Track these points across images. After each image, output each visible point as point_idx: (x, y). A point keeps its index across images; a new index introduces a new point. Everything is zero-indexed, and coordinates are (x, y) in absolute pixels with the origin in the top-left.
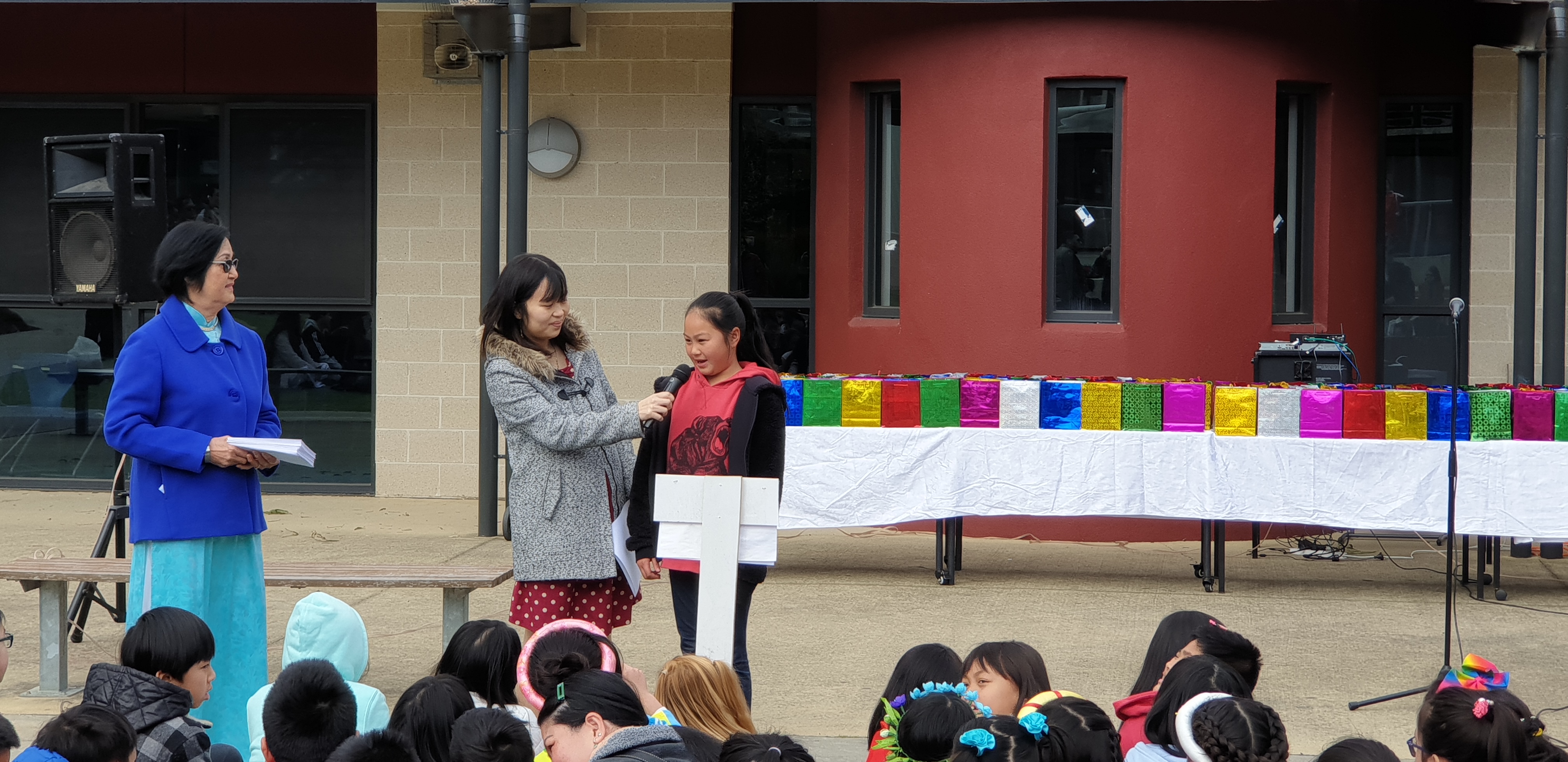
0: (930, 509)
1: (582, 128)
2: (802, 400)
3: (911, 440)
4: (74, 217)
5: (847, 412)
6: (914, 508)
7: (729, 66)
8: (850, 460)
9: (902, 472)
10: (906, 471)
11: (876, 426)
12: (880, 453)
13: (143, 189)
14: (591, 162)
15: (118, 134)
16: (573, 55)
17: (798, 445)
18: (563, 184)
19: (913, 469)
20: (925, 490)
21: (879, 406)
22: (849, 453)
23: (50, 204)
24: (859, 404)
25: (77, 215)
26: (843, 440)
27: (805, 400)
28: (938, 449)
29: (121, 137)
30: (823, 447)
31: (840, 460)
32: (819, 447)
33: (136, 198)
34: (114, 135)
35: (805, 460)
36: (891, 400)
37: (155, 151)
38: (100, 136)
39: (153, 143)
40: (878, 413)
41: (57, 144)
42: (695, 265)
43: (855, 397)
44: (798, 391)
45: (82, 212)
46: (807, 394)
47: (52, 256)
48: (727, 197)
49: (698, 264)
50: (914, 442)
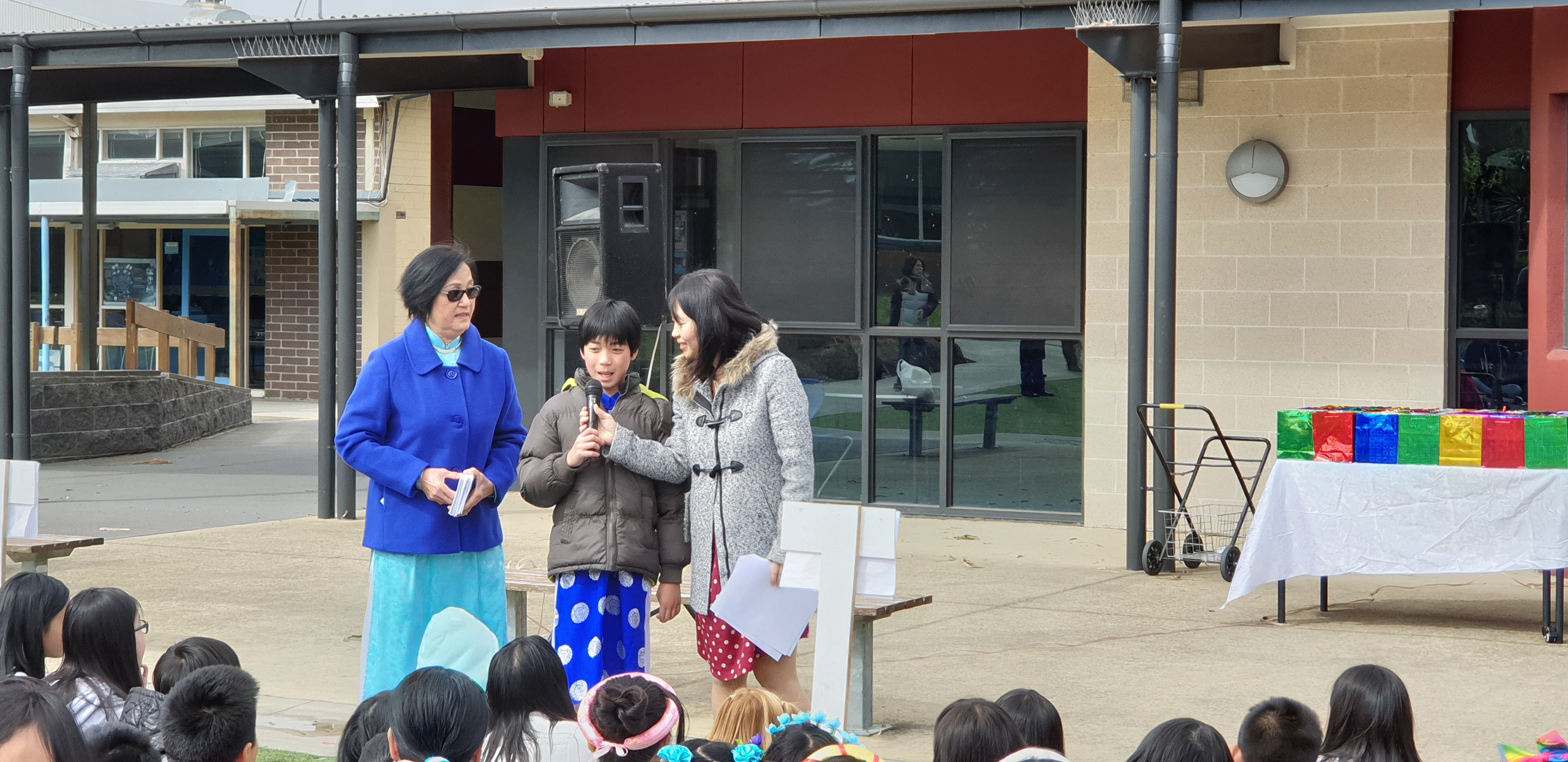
0: (1538, 559)
1: (1290, 150)
2: (1397, 437)
3: (1515, 481)
4: (575, 243)
5: (1445, 450)
6: (1520, 557)
7: (1446, 80)
8: (1449, 501)
9: (1506, 516)
10: (1510, 516)
11: (1477, 466)
12: (1481, 494)
13: (637, 216)
14: (1301, 186)
15: (605, 164)
16: (1281, 73)
17: (1392, 484)
18: (1270, 209)
19: (1517, 512)
20: (1531, 536)
21: (1480, 445)
22: (1447, 493)
23: (557, 232)
24: (1457, 441)
25: (577, 241)
26: (1441, 480)
27: (1399, 437)
28: (1544, 492)
29: (608, 167)
30: (1419, 486)
31: (1438, 501)
32: (1415, 487)
33: (627, 225)
34: (600, 165)
35: (1400, 500)
36: (1490, 438)
37: (649, 179)
38: (590, 167)
39: (650, 173)
40: (1479, 451)
41: (562, 175)
42: (1408, 294)
43: (1455, 434)
44: (1393, 426)
45: (580, 239)
46: (1402, 430)
47: (559, 282)
48: (1444, 221)
49: (1412, 292)
50: (1517, 484)
